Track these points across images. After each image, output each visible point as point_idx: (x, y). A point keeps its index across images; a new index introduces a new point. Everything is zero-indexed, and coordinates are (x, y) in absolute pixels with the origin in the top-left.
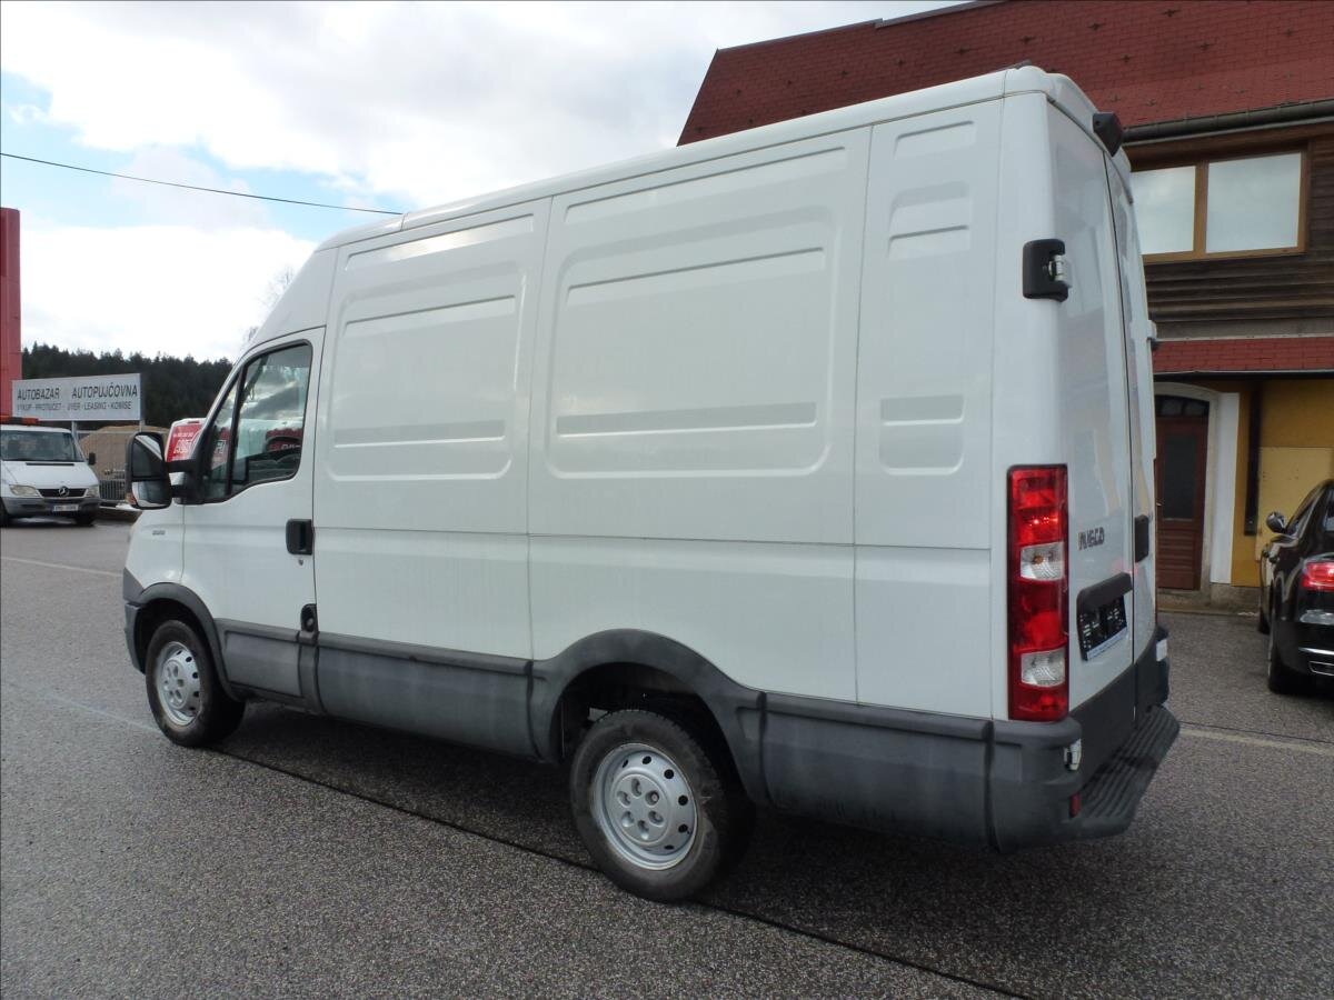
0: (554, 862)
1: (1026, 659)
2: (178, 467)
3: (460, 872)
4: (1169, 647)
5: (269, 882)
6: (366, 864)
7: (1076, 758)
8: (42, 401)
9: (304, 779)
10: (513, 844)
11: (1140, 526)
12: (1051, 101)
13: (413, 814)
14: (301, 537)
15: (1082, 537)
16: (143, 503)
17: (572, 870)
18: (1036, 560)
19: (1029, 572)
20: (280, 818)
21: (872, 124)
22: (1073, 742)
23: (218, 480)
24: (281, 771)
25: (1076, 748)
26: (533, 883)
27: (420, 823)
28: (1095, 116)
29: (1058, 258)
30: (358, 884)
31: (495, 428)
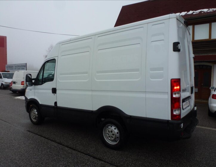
0: (92, 157)
1: (174, 110)
2: (33, 79)
3: (73, 160)
4: (197, 108)
5: (36, 161)
6: (55, 158)
7: (182, 126)
8: (10, 68)
9: (46, 138)
10: (84, 153)
11: (192, 88)
12: (177, 19)
13: (65, 146)
14: (54, 91)
15: (183, 90)
16: (28, 85)
17: (95, 159)
18: (175, 94)
19: (174, 96)
20: (40, 147)
21: (148, 23)
22: (182, 123)
23: (40, 82)
24: (42, 137)
25: (182, 125)
26: (87, 163)
27: (67, 148)
28: (184, 21)
29: (179, 45)
30: (53, 163)
31: (86, 73)
